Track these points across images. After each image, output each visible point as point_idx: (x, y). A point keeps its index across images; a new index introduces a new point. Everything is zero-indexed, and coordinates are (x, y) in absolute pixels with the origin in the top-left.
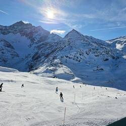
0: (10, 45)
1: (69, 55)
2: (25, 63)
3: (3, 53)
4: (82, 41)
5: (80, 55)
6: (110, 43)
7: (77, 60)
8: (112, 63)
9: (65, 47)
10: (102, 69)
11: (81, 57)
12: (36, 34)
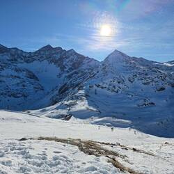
0: (34, 76)
1: (101, 84)
2: (49, 99)
3: (24, 86)
4: (124, 64)
5: (119, 82)
6: (170, 65)
7: (113, 91)
8: (170, 94)
9: (98, 72)
10: (152, 103)
11: (121, 85)
12: (68, 60)
